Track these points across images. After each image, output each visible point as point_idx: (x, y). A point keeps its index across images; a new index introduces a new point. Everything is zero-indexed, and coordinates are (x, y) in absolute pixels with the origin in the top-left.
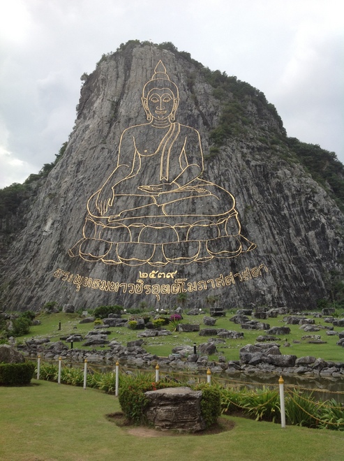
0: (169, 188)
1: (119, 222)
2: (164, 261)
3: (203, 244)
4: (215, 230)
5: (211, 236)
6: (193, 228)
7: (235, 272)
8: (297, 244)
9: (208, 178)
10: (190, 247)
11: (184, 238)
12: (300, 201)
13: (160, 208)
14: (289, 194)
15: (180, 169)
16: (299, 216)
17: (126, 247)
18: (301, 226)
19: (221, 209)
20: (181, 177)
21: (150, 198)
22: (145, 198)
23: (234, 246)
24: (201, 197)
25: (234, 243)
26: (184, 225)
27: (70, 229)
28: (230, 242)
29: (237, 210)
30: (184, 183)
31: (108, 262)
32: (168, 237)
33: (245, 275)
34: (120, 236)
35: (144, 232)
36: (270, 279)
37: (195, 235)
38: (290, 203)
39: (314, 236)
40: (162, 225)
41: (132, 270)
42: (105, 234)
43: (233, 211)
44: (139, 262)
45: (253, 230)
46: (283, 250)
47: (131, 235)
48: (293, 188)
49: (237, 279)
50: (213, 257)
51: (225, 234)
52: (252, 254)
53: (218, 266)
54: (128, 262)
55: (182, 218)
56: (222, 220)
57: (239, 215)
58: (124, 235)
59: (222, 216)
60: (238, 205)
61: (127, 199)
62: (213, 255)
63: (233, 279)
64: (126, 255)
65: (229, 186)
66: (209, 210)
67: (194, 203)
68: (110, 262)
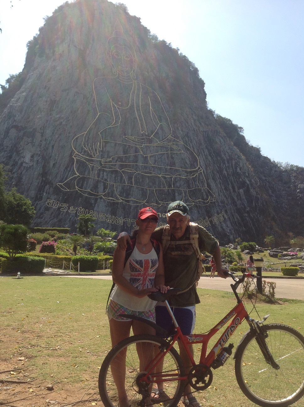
0: (150, 141)
1: (112, 165)
2: (157, 203)
3: (185, 193)
4: (191, 182)
5: (189, 187)
6: (175, 179)
7: (209, 217)
8: (235, 198)
9: (178, 138)
10: (177, 194)
11: (170, 186)
12: (232, 164)
13: (146, 157)
14: (225, 158)
15: (155, 126)
16: (233, 176)
17: (123, 188)
18: (235, 185)
19: (192, 166)
20: (157, 133)
21: (136, 148)
22: (132, 147)
23: (205, 197)
24: (176, 153)
25: (205, 194)
26: (168, 175)
27: (54, 164)
28: (202, 193)
29: (202, 168)
30: (161, 139)
31: (108, 199)
32: (157, 184)
33: (215, 219)
34: (115, 178)
35: (136, 177)
36: (228, 223)
37: (178, 184)
38: (227, 165)
39: (243, 193)
40: (151, 173)
41: (132, 208)
42: (101, 175)
43: (199, 168)
44: (137, 202)
45: (213, 185)
46: (230, 202)
47: (125, 178)
48: (227, 155)
49: (211, 222)
50: (194, 203)
51: (198, 187)
52: (217, 204)
53: (198, 212)
54: (128, 201)
55: (166, 169)
56: (194, 174)
57: (203, 171)
58: (119, 178)
59: (194, 171)
60: (201, 163)
61: (115, 145)
62: (194, 202)
63: (209, 223)
64: (125, 195)
65: (193, 147)
66: (185, 165)
67: (172, 158)
68: (111, 200)
